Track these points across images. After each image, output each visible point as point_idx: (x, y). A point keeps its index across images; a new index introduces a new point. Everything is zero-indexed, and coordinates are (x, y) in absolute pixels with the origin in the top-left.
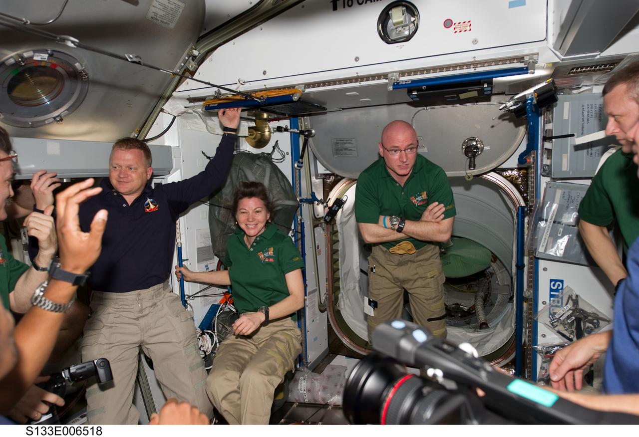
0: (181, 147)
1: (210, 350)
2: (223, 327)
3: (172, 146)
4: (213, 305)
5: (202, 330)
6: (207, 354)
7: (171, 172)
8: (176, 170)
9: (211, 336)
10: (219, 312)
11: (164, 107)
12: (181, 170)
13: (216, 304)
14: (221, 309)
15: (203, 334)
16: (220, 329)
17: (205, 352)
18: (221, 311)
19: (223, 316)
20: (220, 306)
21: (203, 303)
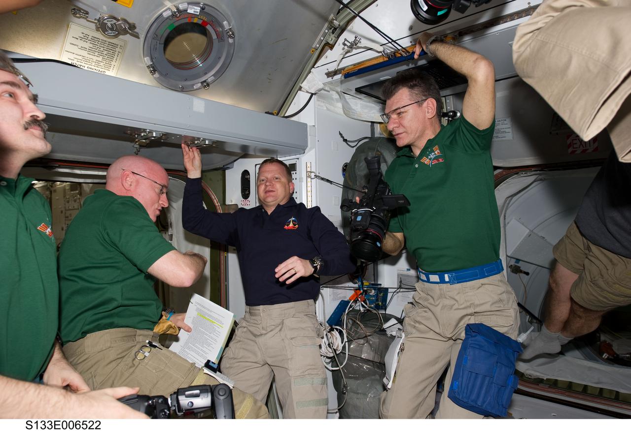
0: (316, 126)
1: (340, 348)
2: (353, 324)
3: (308, 124)
4: (342, 301)
5: (330, 325)
6: (338, 352)
7: (306, 151)
8: (311, 149)
9: (341, 333)
10: (349, 309)
11: (302, 85)
12: (316, 149)
13: (346, 300)
14: (351, 307)
15: (332, 330)
16: (349, 326)
17: (335, 350)
18: (351, 309)
19: (353, 313)
20: (350, 302)
21: (332, 297)
